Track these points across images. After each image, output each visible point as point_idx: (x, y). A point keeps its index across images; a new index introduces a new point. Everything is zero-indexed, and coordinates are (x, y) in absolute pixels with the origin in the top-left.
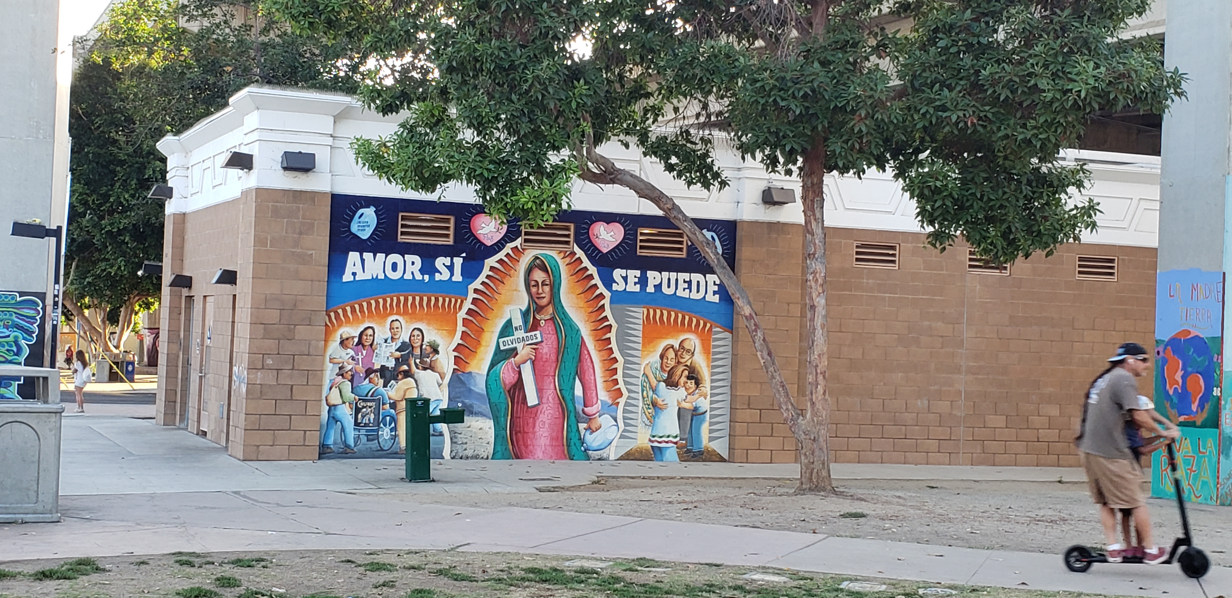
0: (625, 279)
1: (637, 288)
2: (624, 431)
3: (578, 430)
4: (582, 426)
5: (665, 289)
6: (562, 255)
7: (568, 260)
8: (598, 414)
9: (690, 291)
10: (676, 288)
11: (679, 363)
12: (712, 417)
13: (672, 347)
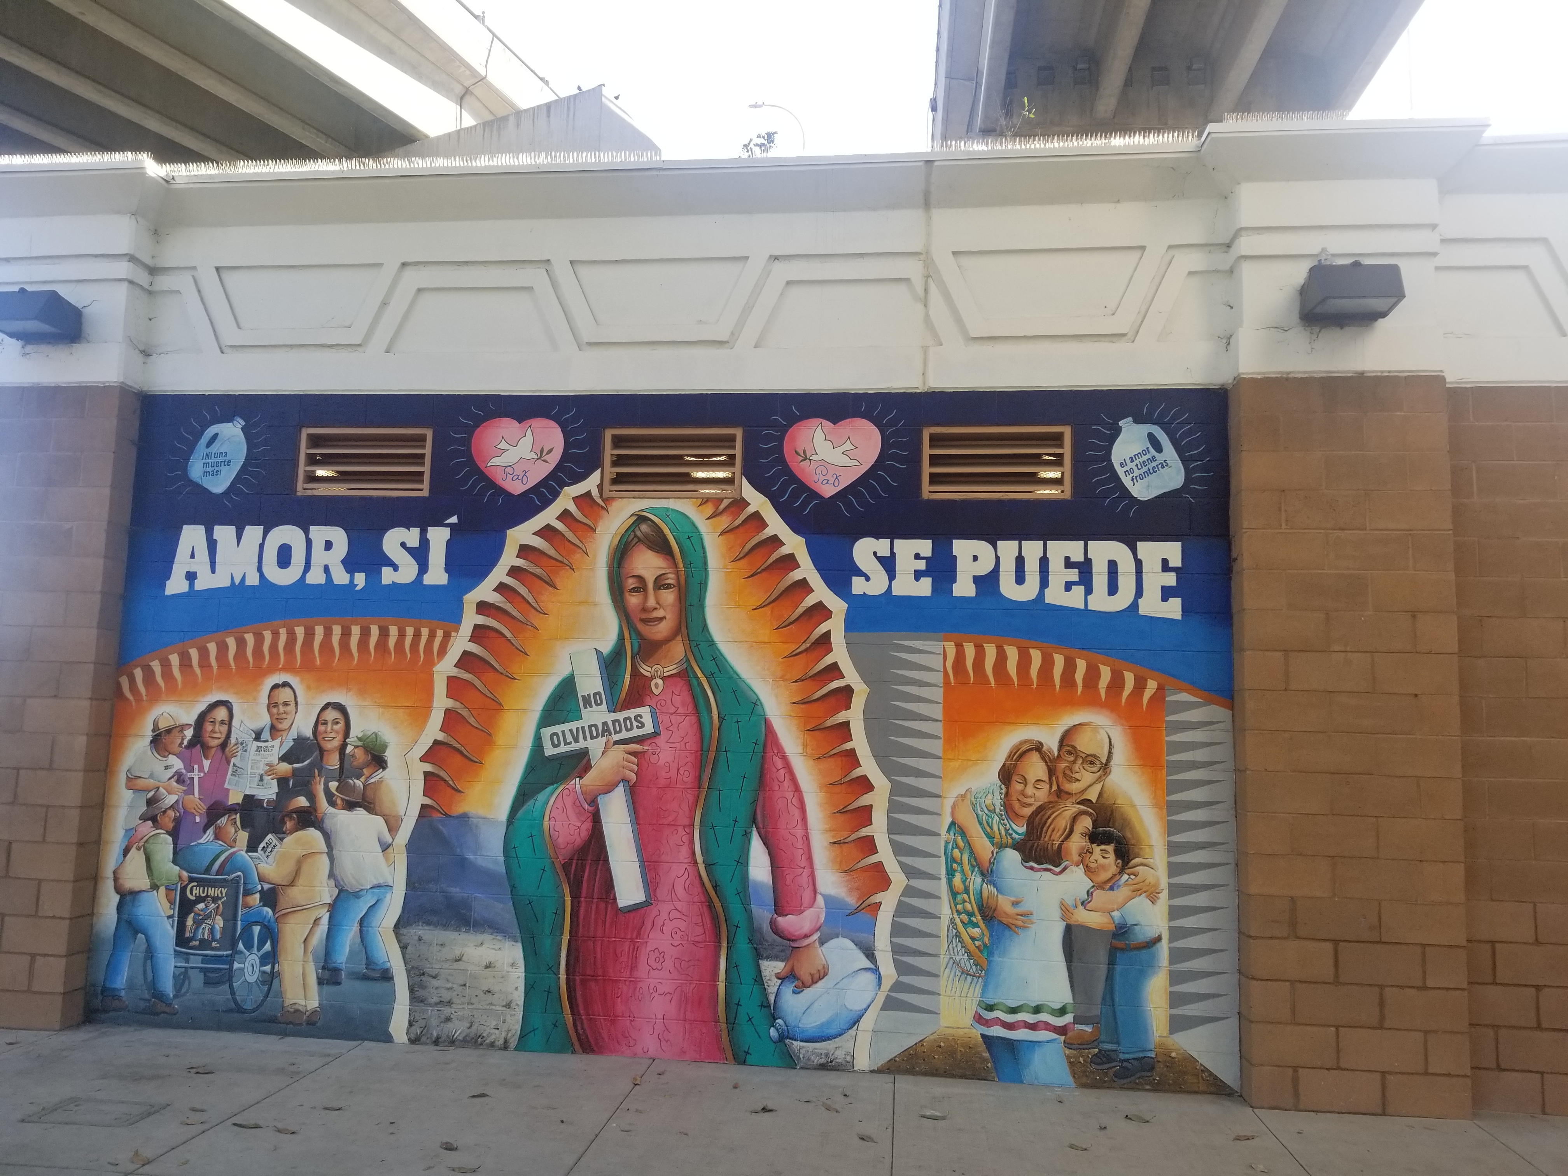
0: (888, 564)
1: (924, 588)
2: (898, 987)
3: (759, 980)
4: (771, 968)
5: (1008, 588)
6: (709, 509)
7: (724, 522)
8: (816, 936)
9: (1089, 591)
10: (1044, 582)
11: (1061, 793)
12: (1176, 956)
13: (1038, 747)
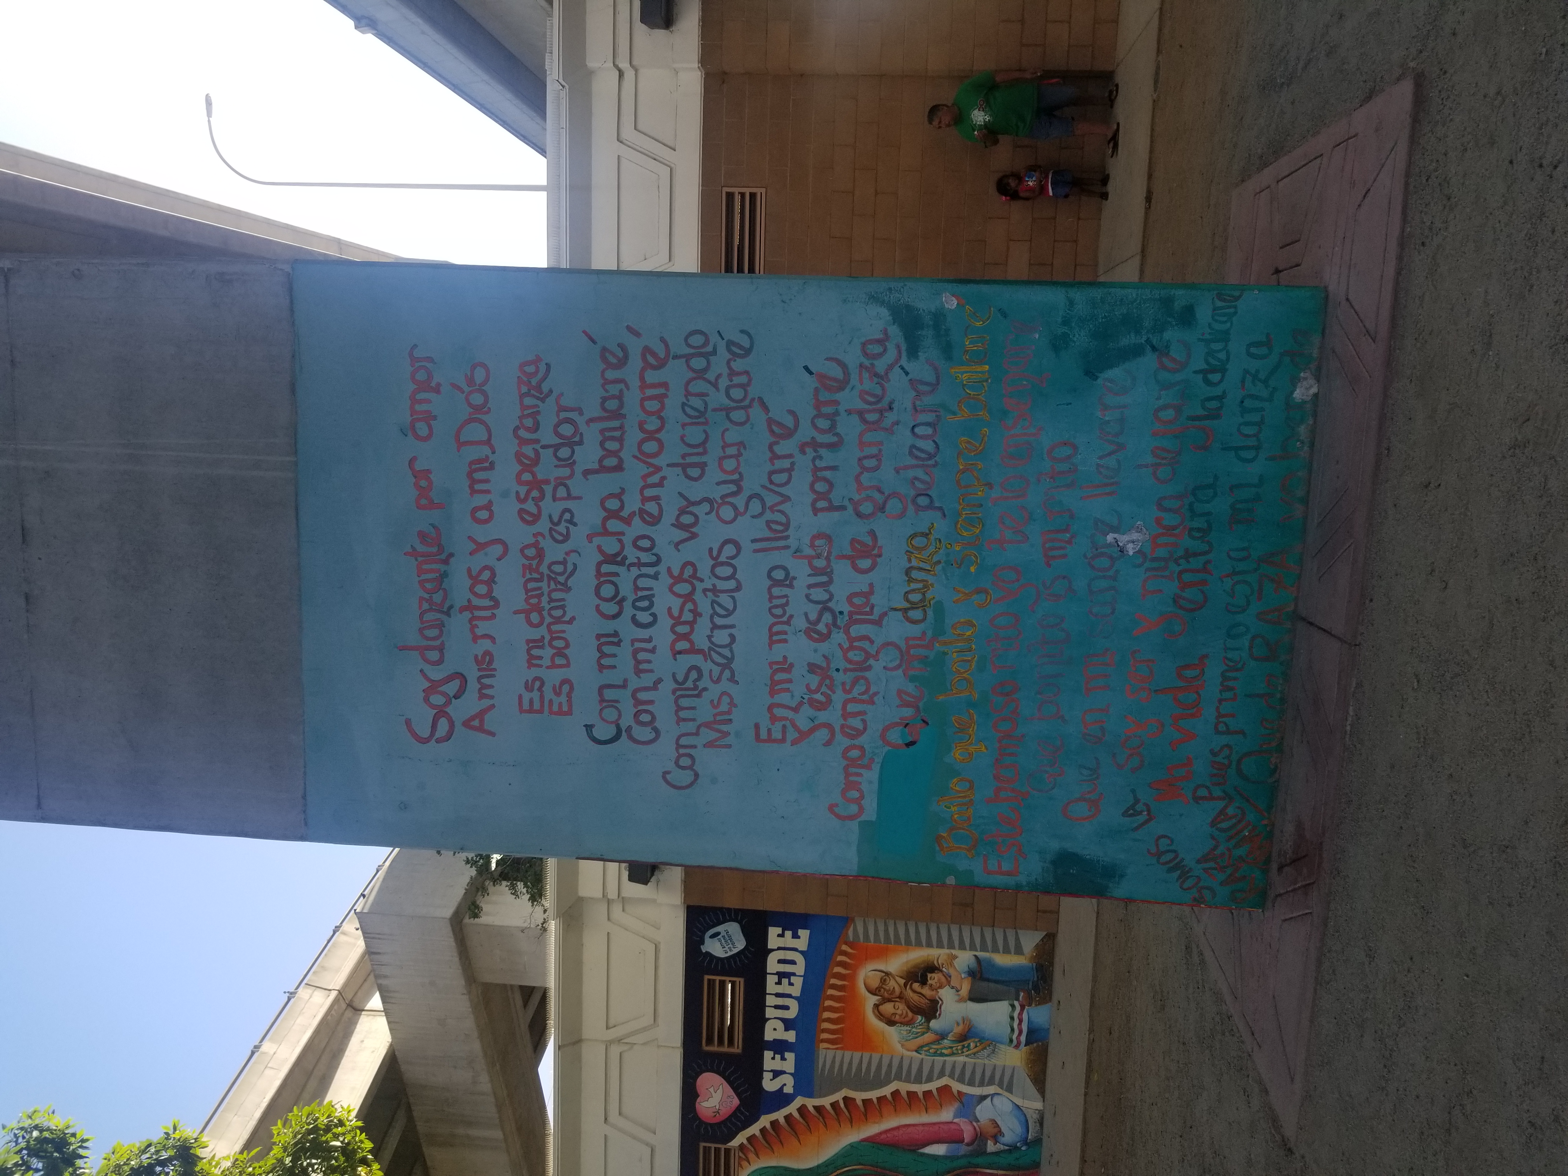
0: (777, 1074)
1: (790, 1056)
3: (996, 1154)
5: (792, 1013)
6: (745, 1163)
7: (751, 1156)
8: (975, 1124)
9: (794, 974)
10: (789, 996)
11: (901, 997)
12: (984, 948)
13: (876, 1006)
